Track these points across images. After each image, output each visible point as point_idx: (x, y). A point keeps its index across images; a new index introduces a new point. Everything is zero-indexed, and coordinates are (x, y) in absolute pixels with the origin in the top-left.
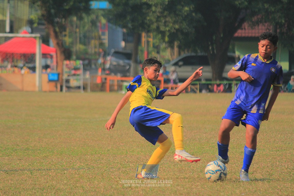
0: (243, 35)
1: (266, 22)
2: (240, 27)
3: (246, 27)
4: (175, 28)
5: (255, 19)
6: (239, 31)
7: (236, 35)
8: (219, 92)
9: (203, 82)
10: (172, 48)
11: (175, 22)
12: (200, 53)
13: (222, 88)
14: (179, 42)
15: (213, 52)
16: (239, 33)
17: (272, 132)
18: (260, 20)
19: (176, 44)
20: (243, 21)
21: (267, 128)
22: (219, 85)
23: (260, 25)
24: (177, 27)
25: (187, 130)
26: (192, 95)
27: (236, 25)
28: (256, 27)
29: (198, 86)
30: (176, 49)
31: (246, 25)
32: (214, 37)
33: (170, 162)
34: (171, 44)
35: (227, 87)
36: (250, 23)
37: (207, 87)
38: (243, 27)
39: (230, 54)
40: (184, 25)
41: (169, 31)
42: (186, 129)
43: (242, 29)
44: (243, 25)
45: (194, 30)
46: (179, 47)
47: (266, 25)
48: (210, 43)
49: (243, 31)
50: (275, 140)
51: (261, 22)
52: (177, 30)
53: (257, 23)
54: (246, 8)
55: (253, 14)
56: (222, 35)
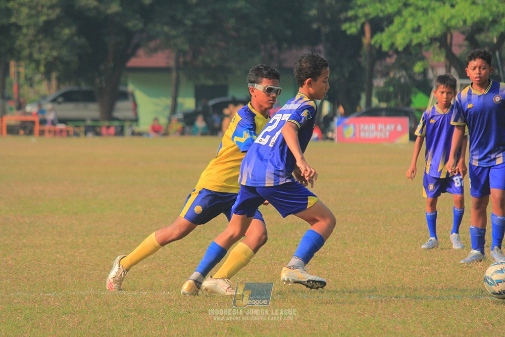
0: (139, 65)
2: (133, 54)
3: (142, 55)
4: (52, 56)
5: (152, 44)
6: (133, 59)
7: (129, 64)
8: (110, 135)
9: (89, 123)
10: (49, 79)
11: (52, 49)
12: (84, 87)
13: (112, 130)
14: (58, 73)
16: (133, 62)
18: (158, 46)
19: (54, 75)
20: (137, 46)
22: (108, 127)
23: (160, 52)
24: (55, 53)
26: (75, 140)
27: (130, 51)
28: (155, 54)
29: (82, 129)
30: (54, 82)
31: (141, 52)
32: (102, 67)
34: (47, 75)
35: (119, 129)
36: (147, 50)
37: (94, 130)
38: (138, 54)
39: (122, 88)
40: (65, 52)
41: (45, 59)
43: (137, 57)
44: (138, 52)
45: (77, 58)
46: (59, 79)
47: (167, 51)
48: (97, 75)
49: (138, 60)
51: (160, 48)
52: (56, 58)
53: (155, 50)
54: (142, 31)
55: (150, 38)
56: (112, 65)
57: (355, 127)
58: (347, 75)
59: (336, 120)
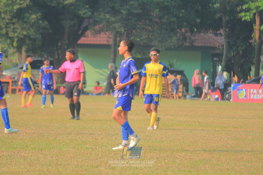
0: (86, 42)
1: (107, 31)
2: (83, 35)
3: (89, 36)
4: (22, 35)
5: (97, 28)
6: (83, 39)
7: (79, 42)
10: (20, 53)
11: (23, 29)
14: (27, 47)
15: (58, 57)
16: (82, 41)
17: (113, 130)
18: (101, 29)
19: (24, 49)
20: (86, 29)
21: (109, 126)
23: (102, 33)
24: (25, 33)
25: (36, 128)
26: (38, 97)
27: (80, 32)
28: (98, 35)
30: (24, 54)
31: (88, 33)
32: (59, 44)
33: (20, 156)
34: (19, 49)
36: (93, 31)
38: (86, 35)
40: (32, 32)
41: (17, 36)
42: (34, 127)
43: (85, 37)
44: (86, 33)
45: (40, 36)
46: (27, 51)
47: (107, 33)
48: (55, 49)
49: (86, 39)
50: (116, 138)
51: (103, 31)
52: (25, 36)
53: (99, 32)
54: (89, 18)
55: (96, 23)
56: (67, 42)
57: (246, 91)
58: (241, 52)
59: (232, 86)
